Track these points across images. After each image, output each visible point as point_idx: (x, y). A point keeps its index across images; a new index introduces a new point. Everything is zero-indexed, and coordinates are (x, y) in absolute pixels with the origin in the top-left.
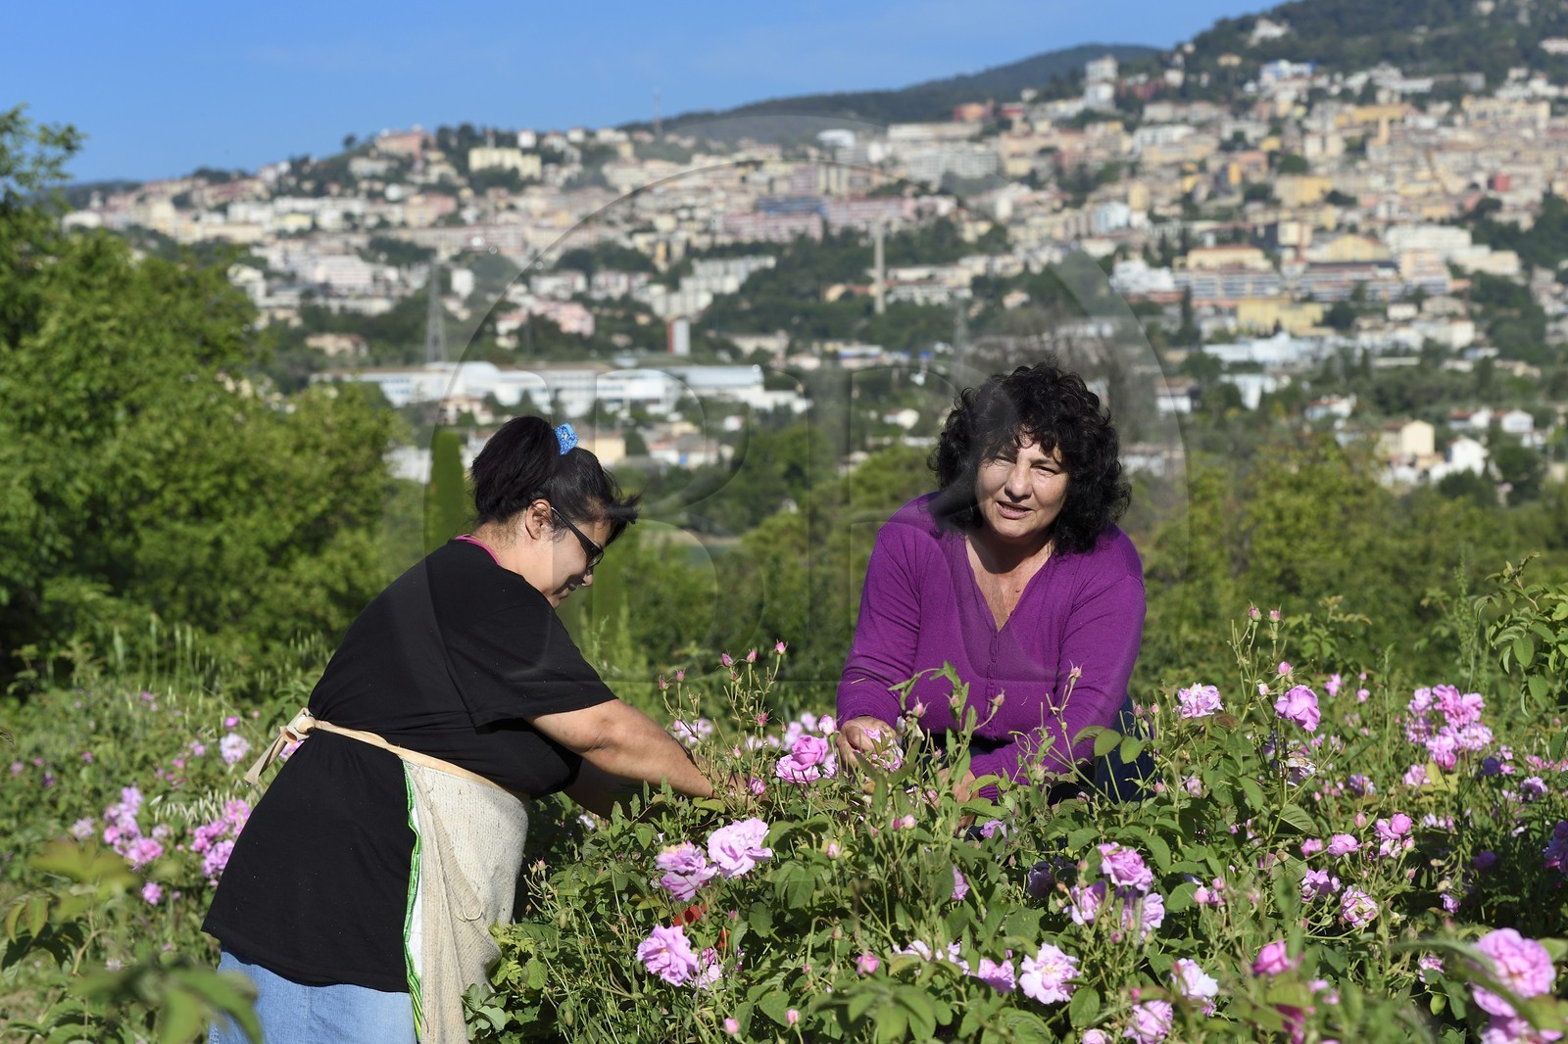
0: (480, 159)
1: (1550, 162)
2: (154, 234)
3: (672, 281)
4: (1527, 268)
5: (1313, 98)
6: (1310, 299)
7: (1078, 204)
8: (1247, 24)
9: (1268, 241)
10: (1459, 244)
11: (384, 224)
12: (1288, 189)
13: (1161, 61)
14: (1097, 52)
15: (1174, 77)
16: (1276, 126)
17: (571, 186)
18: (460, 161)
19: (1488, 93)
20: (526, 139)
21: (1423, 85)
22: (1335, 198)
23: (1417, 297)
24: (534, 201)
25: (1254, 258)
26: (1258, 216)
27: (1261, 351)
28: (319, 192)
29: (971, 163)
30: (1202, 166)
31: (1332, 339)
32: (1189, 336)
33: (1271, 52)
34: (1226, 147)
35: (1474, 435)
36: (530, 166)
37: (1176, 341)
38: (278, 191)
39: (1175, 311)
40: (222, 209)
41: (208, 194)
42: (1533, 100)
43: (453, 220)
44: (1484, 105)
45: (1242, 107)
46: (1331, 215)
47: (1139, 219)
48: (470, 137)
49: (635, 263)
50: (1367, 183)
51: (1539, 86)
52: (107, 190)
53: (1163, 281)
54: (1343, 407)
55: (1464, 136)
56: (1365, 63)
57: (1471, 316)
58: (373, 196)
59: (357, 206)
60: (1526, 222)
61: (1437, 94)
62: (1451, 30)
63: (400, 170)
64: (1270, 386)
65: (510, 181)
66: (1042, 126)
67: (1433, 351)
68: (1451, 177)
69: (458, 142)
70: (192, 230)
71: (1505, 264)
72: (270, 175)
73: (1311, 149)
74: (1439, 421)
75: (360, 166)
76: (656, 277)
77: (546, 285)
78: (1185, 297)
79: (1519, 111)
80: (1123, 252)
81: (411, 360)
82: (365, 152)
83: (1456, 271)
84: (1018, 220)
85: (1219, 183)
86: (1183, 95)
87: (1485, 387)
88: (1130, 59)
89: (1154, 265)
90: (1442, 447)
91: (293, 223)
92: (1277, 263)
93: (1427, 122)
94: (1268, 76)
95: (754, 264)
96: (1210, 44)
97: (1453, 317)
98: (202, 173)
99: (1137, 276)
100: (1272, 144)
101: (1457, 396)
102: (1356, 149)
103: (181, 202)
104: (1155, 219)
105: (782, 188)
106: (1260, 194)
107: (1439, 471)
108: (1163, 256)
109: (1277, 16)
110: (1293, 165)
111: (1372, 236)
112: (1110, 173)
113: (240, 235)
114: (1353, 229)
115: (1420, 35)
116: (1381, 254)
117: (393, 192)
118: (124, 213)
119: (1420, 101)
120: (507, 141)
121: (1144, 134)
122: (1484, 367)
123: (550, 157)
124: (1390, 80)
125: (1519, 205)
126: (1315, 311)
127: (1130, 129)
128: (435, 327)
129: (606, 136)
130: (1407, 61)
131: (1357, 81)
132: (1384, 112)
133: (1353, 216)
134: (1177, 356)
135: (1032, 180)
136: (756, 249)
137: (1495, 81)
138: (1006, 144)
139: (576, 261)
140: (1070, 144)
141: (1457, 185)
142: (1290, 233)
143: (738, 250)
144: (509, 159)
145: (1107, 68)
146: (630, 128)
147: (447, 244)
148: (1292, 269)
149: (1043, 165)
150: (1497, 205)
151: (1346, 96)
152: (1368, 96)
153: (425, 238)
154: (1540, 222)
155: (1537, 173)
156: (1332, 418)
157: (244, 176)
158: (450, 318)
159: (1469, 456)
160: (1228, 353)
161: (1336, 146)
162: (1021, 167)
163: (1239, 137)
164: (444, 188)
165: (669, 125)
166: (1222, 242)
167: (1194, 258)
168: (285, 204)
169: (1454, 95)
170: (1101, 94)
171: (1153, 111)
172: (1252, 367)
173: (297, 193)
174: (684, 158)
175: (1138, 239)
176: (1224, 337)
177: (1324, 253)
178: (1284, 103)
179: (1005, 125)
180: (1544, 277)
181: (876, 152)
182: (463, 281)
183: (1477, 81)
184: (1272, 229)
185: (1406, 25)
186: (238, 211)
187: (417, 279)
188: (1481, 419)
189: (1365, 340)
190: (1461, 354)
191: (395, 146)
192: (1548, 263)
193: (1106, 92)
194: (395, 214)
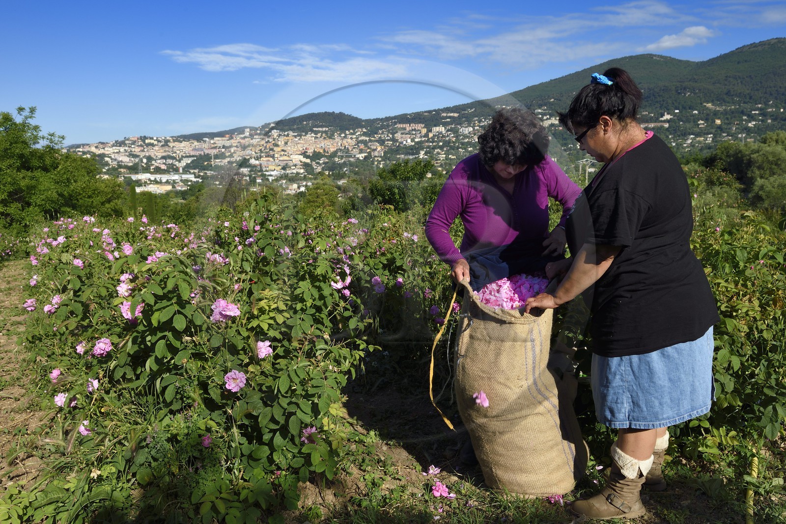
0: (147, 141)
1: (314, 146)
2: (92, 152)
3: (180, 161)
4: (311, 161)
5: (279, 136)
6: (279, 165)
7: (244, 150)
8: (269, 124)
9: (273, 157)
10: (301, 158)
11: (131, 151)
12: (276, 149)
13: (256, 129)
14: (246, 127)
15: (258, 132)
16: (274, 139)
17: (162, 146)
18: (144, 142)
19: (305, 136)
20: (155, 138)
21: (296, 134)
22: (283, 150)
23: (295, 165)
24: (156, 148)
25: (271, 159)
26: (271, 153)
27: (272, 173)
28: (120, 146)
29: (228, 144)
30: (263, 145)
31: (283, 172)
32: (261, 171)
33: (273, 128)
34: (266, 142)
35: (303, 186)
36: (156, 143)
37: (259, 171)
38: (113, 146)
39: (259, 167)
40: (104, 148)
41: (101, 146)
42: (312, 137)
43: (143, 151)
44: (305, 137)
45: (269, 137)
46: (282, 153)
47: (253, 153)
48: (146, 138)
49: (173, 158)
50: (288, 148)
51: (313, 135)
52: (83, 145)
53: (257, 162)
54: (284, 182)
55: (302, 142)
56: (287, 131)
57: (303, 168)
58: (129, 147)
59: (127, 148)
60: (311, 155)
61: (298, 135)
62: (300, 126)
63: (134, 143)
64: (273, 178)
65: (153, 145)
66: (238, 138)
67: (298, 174)
68: (300, 148)
69: (143, 139)
70: (98, 152)
71: (308, 161)
72: (112, 143)
73: (279, 143)
74: (298, 184)
75: (127, 142)
76: (177, 160)
77: (159, 161)
78: (261, 165)
79: (310, 138)
80: (251, 158)
81: (137, 173)
82: (128, 140)
83: (301, 162)
84: (234, 153)
85: (266, 147)
86: (260, 134)
87: (305, 178)
88: (252, 129)
89: (256, 160)
90: (299, 188)
91: (116, 151)
92: (274, 160)
93: (297, 140)
94: (273, 132)
95: (193, 159)
96: (264, 127)
97: (301, 168)
98: (100, 143)
99: (253, 162)
100: (274, 142)
101: (301, 180)
102: (286, 143)
103: (96, 147)
104: (256, 153)
105: (197, 147)
106: (272, 150)
107: (298, 191)
108: (257, 159)
109: (273, 123)
110: (277, 145)
111: (289, 156)
112: (249, 146)
113: (107, 153)
114: (286, 155)
115: (295, 127)
116: (290, 159)
117: (133, 146)
118: (86, 149)
119: (295, 137)
120: (151, 138)
121: (254, 140)
122: (305, 176)
123: (159, 141)
124: (291, 133)
125: (310, 152)
126: (280, 167)
127: (252, 139)
128: (140, 168)
129: (168, 138)
130: (294, 130)
131: (286, 133)
132: (290, 138)
133: (286, 153)
134: (260, 174)
135: (237, 147)
136: (193, 156)
137: (306, 134)
138: (232, 141)
139: (163, 158)
140: (242, 141)
141: (301, 149)
142: (276, 156)
143: (190, 156)
144: (152, 141)
145: (248, 130)
146: (172, 137)
147: (142, 155)
148: (277, 161)
149: (238, 144)
150: (307, 152)
151: (284, 135)
152: (288, 135)
153: (138, 154)
154: (313, 155)
155: (313, 148)
156: (283, 183)
157: (107, 143)
158: (143, 166)
159: (303, 189)
160: (267, 173)
161: (283, 143)
162: (235, 145)
163: (268, 141)
164: (141, 146)
165: (178, 137)
166: (266, 157)
167: (262, 159)
168: (114, 148)
169: (300, 136)
170: (247, 134)
171: (255, 137)
172: (271, 175)
173: (116, 146)
174: (181, 142)
175: (253, 156)
176: (267, 171)
177: (281, 159)
178: (275, 136)
179: (232, 138)
180: (314, 163)
181: (212, 142)
182: (145, 161)
183: (304, 134)
184: (274, 155)
185: (293, 125)
186: (106, 149)
187: (137, 160)
188: (304, 183)
189: (288, 172)
190: (302, 174)
191: (133, 139)
192: (314, 161)
193: (248, 134)
194: (133, 150)
